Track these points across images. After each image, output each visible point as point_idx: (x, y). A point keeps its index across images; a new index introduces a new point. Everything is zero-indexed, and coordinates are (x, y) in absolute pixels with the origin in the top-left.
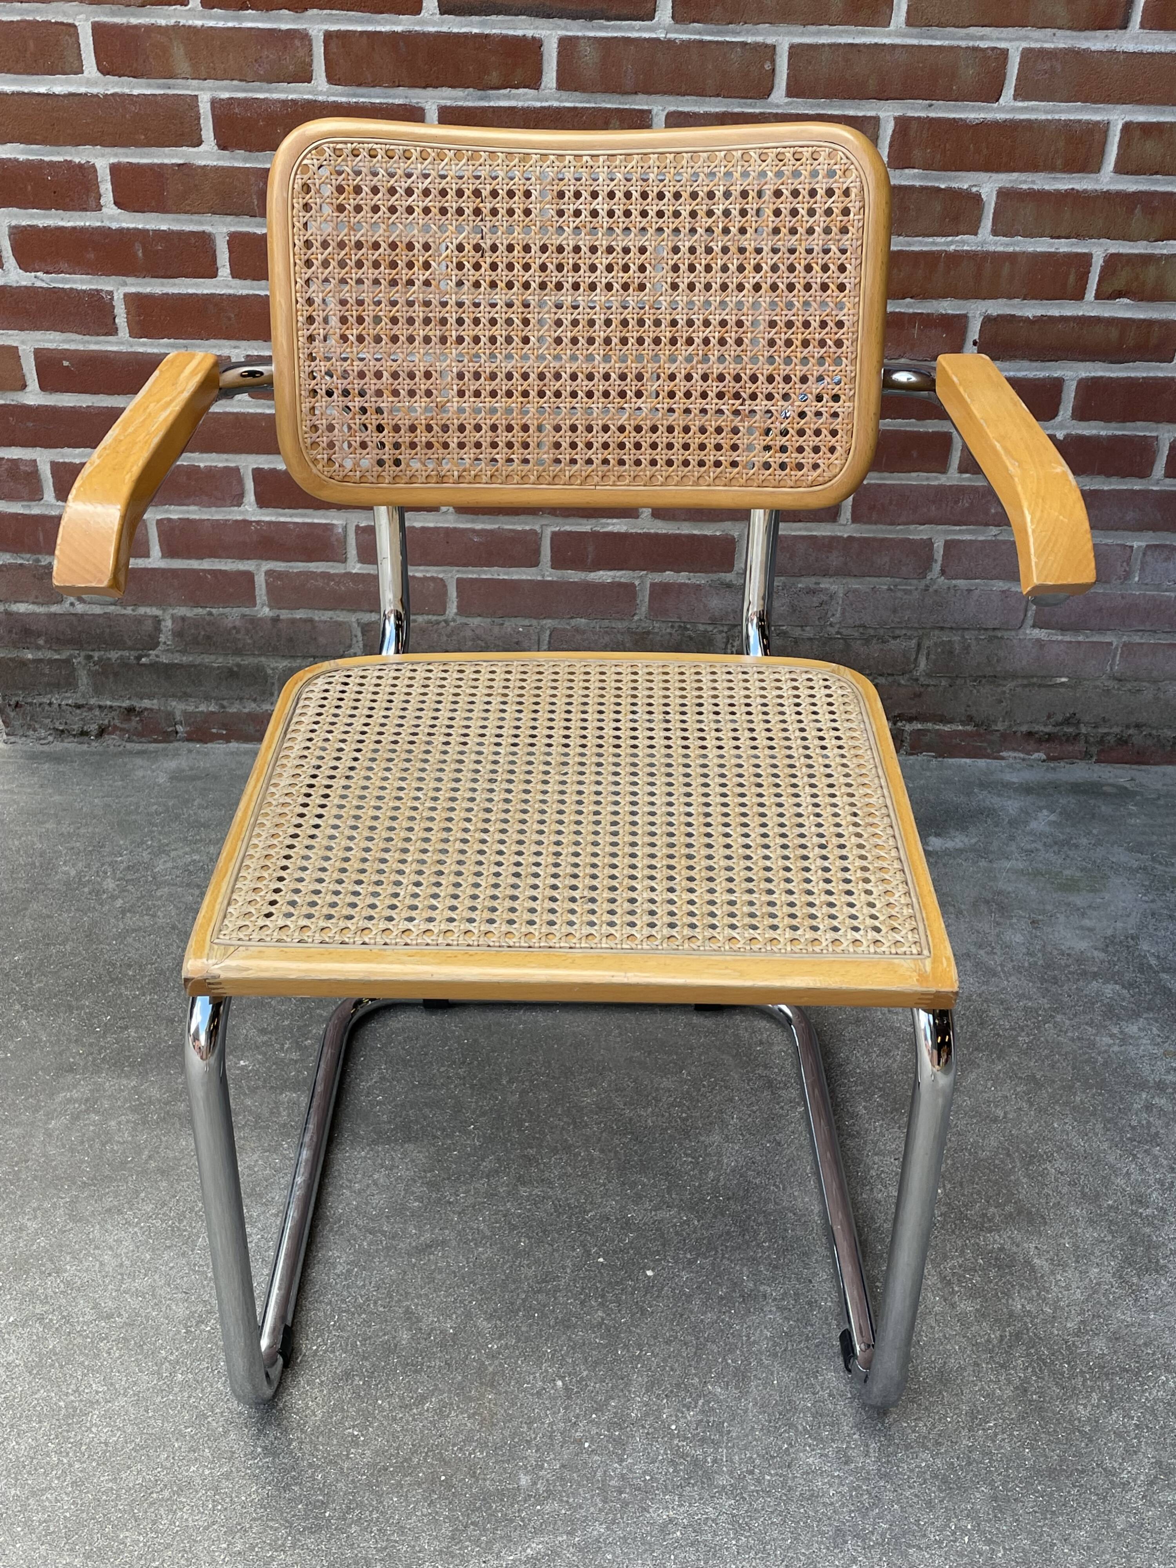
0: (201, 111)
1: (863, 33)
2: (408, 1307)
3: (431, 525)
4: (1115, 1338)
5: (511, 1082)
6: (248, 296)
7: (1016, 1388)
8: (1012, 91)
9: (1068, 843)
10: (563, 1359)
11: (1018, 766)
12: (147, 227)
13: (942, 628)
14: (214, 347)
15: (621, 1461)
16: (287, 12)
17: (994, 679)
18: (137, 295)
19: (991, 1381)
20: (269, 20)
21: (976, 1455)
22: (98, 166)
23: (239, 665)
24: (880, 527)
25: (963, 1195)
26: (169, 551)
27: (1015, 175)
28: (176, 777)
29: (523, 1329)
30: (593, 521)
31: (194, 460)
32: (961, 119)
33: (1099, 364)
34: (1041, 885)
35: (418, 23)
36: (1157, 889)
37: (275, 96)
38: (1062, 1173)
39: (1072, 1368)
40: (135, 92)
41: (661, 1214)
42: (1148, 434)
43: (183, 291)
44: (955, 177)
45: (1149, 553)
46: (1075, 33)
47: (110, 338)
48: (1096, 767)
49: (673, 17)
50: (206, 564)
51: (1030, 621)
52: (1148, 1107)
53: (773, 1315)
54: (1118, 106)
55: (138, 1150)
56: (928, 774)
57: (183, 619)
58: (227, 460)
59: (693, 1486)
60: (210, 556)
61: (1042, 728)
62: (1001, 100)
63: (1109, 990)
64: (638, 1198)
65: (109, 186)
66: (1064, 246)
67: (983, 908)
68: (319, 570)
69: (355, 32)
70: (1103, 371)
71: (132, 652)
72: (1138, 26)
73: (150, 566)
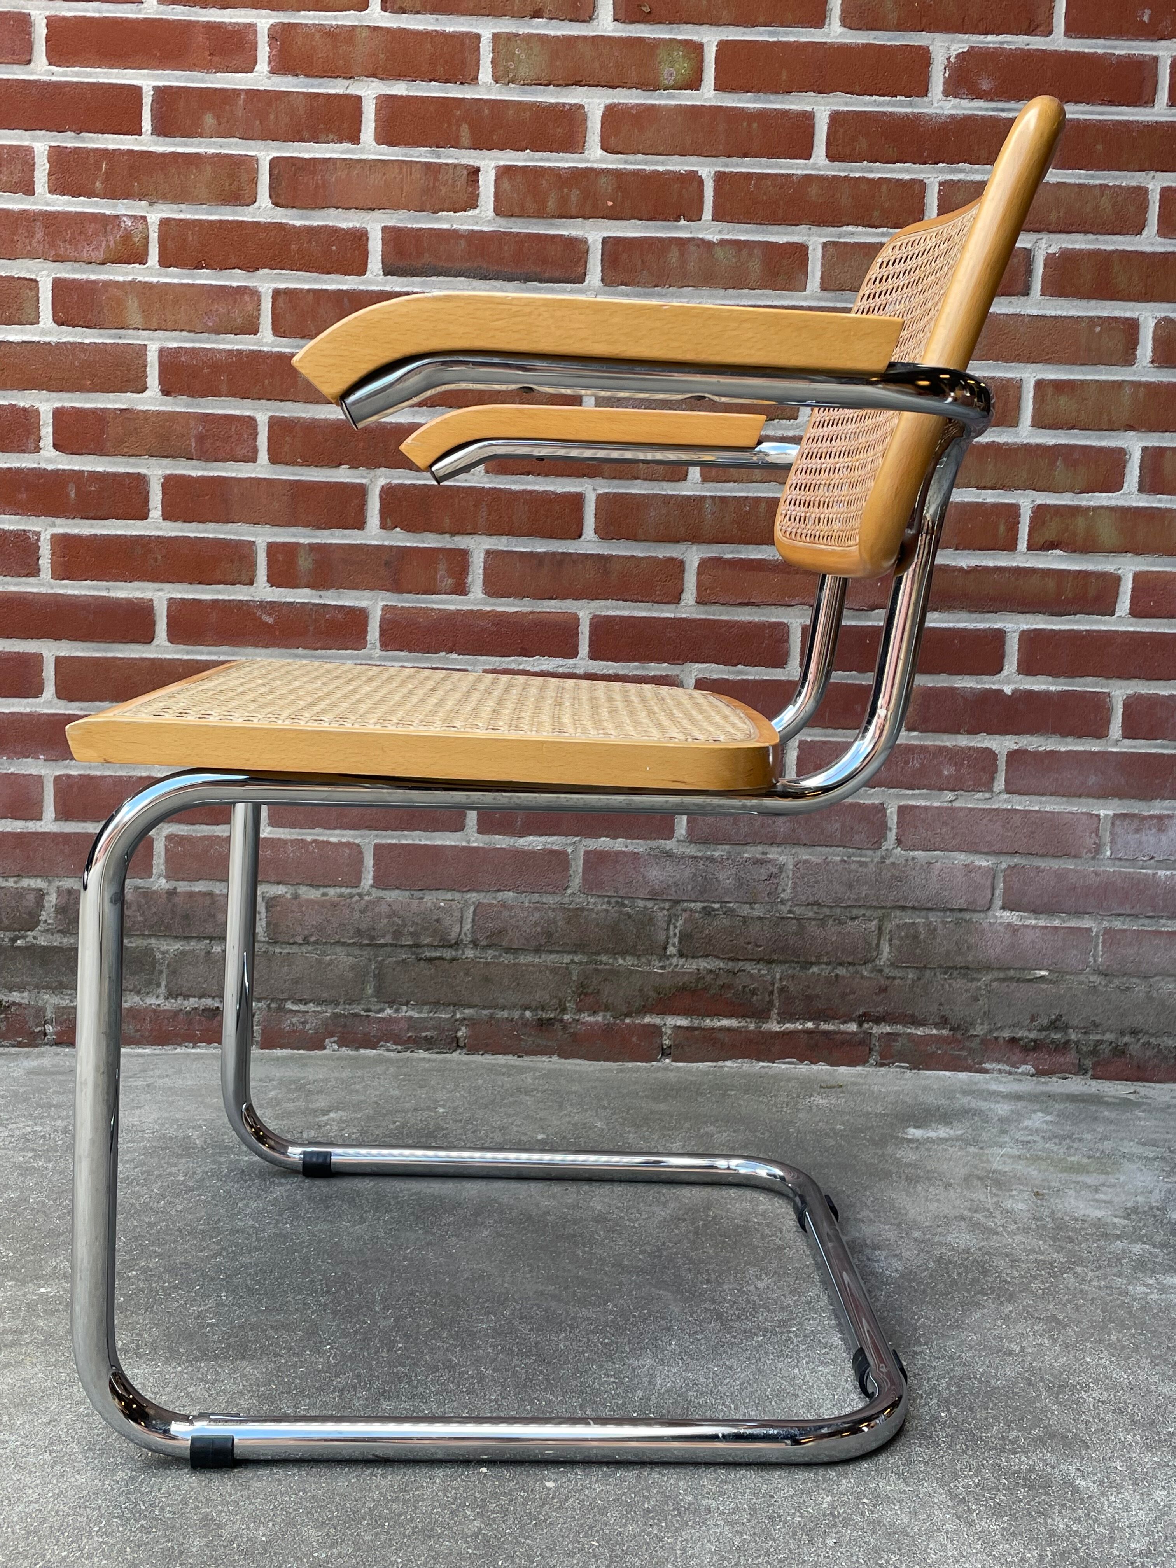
0: (149, 360)
1: (781, 297)
5: (386, 1308)
6: (176, 538)
9: (1070, 1137)
11: (1004, 1080)
12: (84, 469)
13: (904, 908)
14: (138, 589)
16: (239, 271)
17: (967, 971)
18: (65, 536)
20: (222, 278)
22: (41, 410)
25: (975, 1419)
26: (64, 812)
33: (1040, 617)
34: (1043, 1167)
35: (363, 283)
37: (222, 346)
40: (88, 344)
42: (1098, 690)
43: (113, 532)
45: (1118, 822)
47: (31, 580)
48: (1094, 1082)
49: (602, 280)
51: (998, 903)
53: (719, 1529)
54: (1029, 365)
56: (903, 1082)
61: (1026, 1034)
63: (1137, 1248)
65: (50, 429)
66: (991, 497)
67: (975, 1182)
69: (301, 290)
70: (1046, 622)
71: (8, 933)
72: (1039, 293)
73: (41, 830)
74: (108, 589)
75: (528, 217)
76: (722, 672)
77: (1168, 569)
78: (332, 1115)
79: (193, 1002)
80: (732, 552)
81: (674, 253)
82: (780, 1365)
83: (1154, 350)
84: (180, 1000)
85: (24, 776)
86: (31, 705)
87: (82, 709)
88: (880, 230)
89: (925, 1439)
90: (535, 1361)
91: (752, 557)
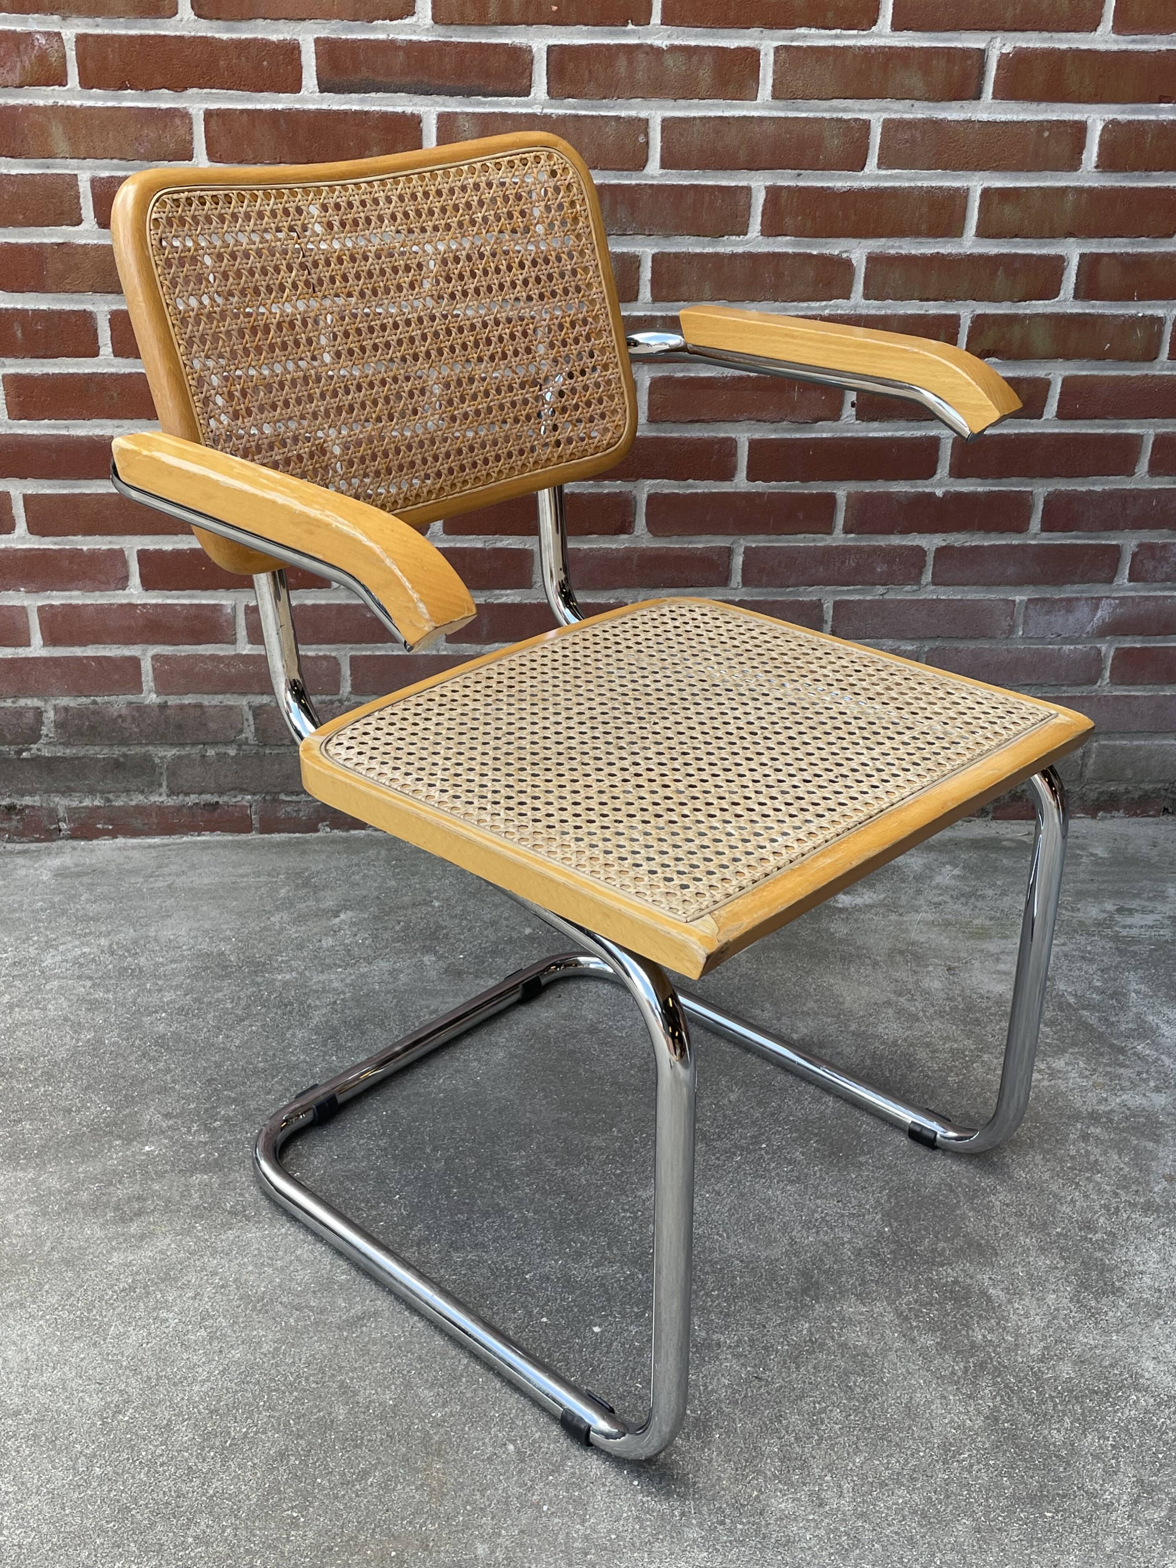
0: (81, 190)
1: (731, 107)
2: (343, 1382)
3: (323, 602)
4: (1080, 1361)
5: (435, 1149)
6: (130, 374)
7: (987, 1418)
8: (876, 160)
9: (975, 894)
10: (513, 1423)
12: (27, 307)
14: (97, 426)
15: (583, 1521)
16: (166, 91)
18: (17, 376)
19: (960, 1412)
20: (149, 99)
21: (954, 1487)
23: (125, 755)
24: (770, 589)
25: (911, 1232)
26: (51, 638)
27: (883, 241)
28: (61, 873)
29: (469, 1395)
30: (487, 593)
31: (77, 543)
32: (829, 188)
34: (953, 934)
35: (298, 101)
36: (1067, 933)
38: (1007, 1205)
39: (1040, 1394)
40: (13, 172)
41: (602, 1271)
42: (1023, 489)
43: (64, 371)
44: (826, 243)
45: (1031, 607)
46: (931, 104)
48: (994, 824)
49: (549, 93)
50: (91, 651)
52: (1085, 1137)
53: (729, 1363)
54: (976, 173)
55: (39, 1242)
57: (66, 709)
58: (110, 543)
59: (662, 1541)
60: (93, 643)
62: (866, 169)
64: (578, 1256)
66: (933, 308)
67: (898, 958)
68: (208, 653)
69: (236, 110)
71: (12, 747)
72: (990, 96)
73: (31, 656)
74: (67, 427)
75: (469, 24)
76: (675, 487)
77: (1095, 373)
78: (343, 916)
79: (192, 799)
80: (682, 371)
81: (622, 64)
82: (757, 1187)
83: (1100, 155)
84: (181, 797)
85: (8, 607)
86: (6, 541)
87: (55, 544)
88: (834, 32)
89: (875, 1257)
90: (565, 1199)
91: (702, 375)
